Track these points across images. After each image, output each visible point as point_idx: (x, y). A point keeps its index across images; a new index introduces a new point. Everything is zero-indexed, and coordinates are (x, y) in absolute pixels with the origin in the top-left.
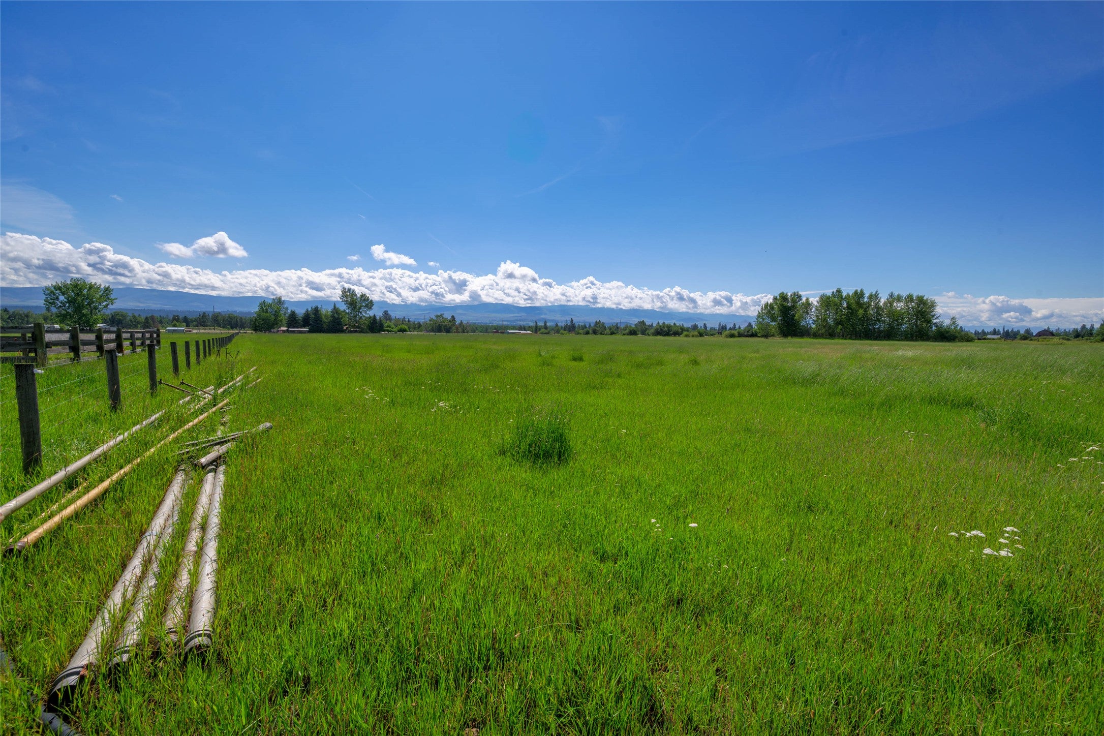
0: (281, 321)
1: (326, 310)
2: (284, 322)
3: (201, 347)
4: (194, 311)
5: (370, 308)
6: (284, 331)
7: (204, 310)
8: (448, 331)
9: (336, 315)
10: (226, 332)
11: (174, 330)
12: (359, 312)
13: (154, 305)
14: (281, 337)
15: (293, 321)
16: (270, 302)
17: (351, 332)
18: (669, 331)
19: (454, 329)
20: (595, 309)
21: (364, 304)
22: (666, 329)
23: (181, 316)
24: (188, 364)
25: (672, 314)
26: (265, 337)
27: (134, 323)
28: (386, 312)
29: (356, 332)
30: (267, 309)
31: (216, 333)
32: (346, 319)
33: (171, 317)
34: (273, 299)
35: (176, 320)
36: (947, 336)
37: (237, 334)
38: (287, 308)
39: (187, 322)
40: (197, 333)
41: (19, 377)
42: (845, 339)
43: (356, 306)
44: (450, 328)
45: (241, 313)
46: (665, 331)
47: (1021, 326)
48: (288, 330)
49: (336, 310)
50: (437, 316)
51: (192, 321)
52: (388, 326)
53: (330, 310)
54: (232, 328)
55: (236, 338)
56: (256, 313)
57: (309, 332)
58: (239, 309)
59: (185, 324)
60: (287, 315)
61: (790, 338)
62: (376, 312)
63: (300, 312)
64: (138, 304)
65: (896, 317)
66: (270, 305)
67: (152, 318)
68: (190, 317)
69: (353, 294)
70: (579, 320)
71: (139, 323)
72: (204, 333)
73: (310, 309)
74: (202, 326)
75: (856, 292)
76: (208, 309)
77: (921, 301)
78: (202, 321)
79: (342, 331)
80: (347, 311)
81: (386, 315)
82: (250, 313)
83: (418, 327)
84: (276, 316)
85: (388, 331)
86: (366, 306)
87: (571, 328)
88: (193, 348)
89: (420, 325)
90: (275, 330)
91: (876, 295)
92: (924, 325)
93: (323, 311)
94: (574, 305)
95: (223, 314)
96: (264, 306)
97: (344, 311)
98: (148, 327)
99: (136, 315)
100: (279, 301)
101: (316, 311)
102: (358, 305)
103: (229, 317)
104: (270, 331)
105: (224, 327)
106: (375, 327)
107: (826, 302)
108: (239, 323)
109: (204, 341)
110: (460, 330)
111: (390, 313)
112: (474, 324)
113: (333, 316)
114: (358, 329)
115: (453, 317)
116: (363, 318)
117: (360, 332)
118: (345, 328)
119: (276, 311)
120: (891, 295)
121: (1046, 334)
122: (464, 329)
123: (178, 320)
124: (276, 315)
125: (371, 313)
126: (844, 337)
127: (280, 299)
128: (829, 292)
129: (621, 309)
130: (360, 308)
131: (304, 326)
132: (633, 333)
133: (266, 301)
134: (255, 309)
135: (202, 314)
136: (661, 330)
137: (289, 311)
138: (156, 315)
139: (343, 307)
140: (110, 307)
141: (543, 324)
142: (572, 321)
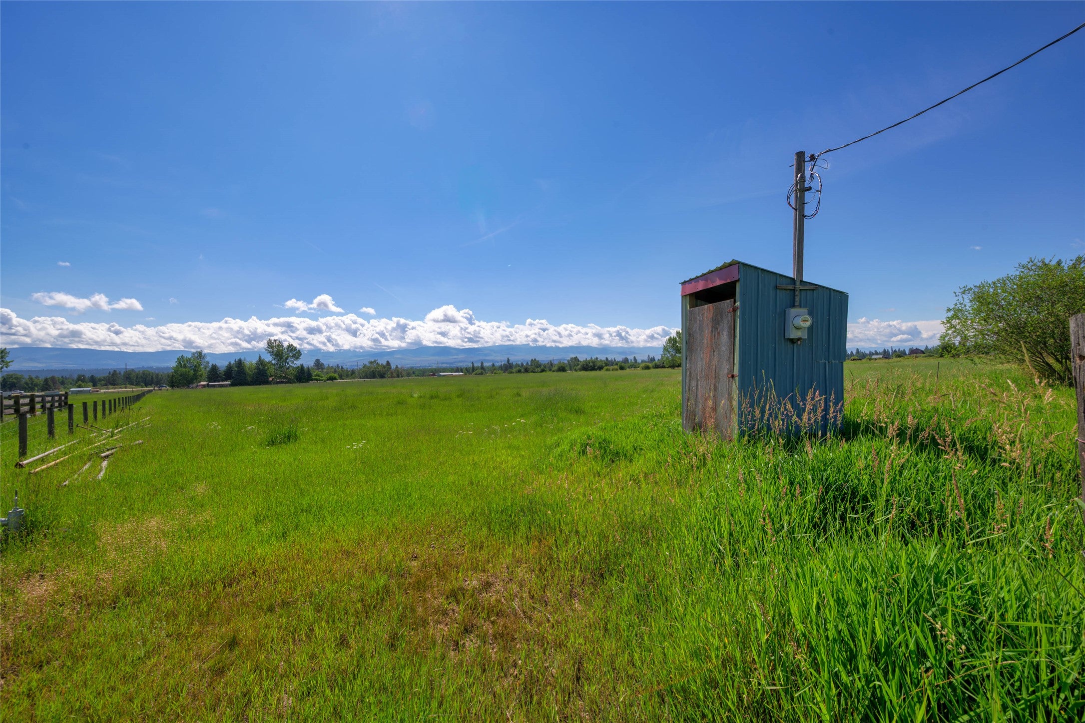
0: (201, 375)
1: (251, 361)
2: (205, 376)
3: (107, 406)
4: (104, 370)
5: (298, 358)
6: (204, 386)
7: (115, 368)
8: (382, 376)
9: (261, 367)
10: (137, 390)
11: (78, 391)
12: (286, 362)
13: (55, 365)
14: (199, 393)
15: (214, 375)
16: (189, 356)
17: (277, 383)
18: (595, 366)
19: (389, 374)
21: (291, 355)
22: (591, 364)
23: (88, 375)
24: (95, 417)
26: (179, 392)
27: (30, 385)
28: (318, 361)
29: (282, 382)
30: (185, 364)
31: (127, 392)
32: (272, 370)
33: (75, 377)
34: (193, 354)
35: (81, 380)
37: (150, 391)
38: (208, 362)
39: (94, 381)
40: (105, 393)
41: (20, 419)
43: (282, 357)
44: (385, 374)
45: (158, 368)
46: (591, 366)
48: (208, 384)
49: (261, 362)
50: (371, 363)
51: (100, 380)
52: (316, 375)
53: (254, 362)
54: (146, 386)
55: (147, 396)
56: (173, 368)
57: (231, 385)
58: (155, 365)
59: (91, 384)
60: (208, 369)
62: (306, 362)
63: (222, 365)
64: (36, 364)
66: (189, 360)
67: (53, 379)
68: (98, 376)
69: (280, 345)
70: (516, 359)
71: (36, 385)
72: (113, 392)
73: (233, 362)
74: (111, 384)
76: (119, 366)
78: (112, 379)
79: (267, 382)
80: (273, 362)
81: (318, 364)
82: (168, 368)
83: (352, 374)
84: (196, 371)
85: (317, 380)
86: (294, 356)
87: (508, 367)
88: (100, 408)
89: (353, 372)
90: (194, 385)
93: (247, 363)
94: (516, 345)
95: (137, 371)
96: (182, 361)
97: (270, 362)
98: (47, 389)
99: (33, 377)
100: (200, 355)
101: (240, 363)
102: (285, 356)
103: (144, 374)
104: (188, 387)
105: (138, 384)
106: (303, 376)
108: (155, 380)
109: (110, 401)
110: (395, 375)
111: (322, 361)
112: (412, 368)
113: (257, 368)
114: (287, 380)
115: (388, 362)
116: (291, 369)
117: (287, 383)
118: (271, 379)
119: (196, 366)
122: (398, 374)
123: (83, 381)
124: (196, 369)
125: (298, 363)
127: (200, 353)
130: (287, 359)
131: (226, 380)
132: (562, 369)
133: (185, 356)
134: (173, 364)
135: (112, 372)
136: (587, 365)
137: (210, 365)
138: (57, 375)
139: (268, 358)
140: (5, 369)
141: (480, 365)
142: (508, 360)
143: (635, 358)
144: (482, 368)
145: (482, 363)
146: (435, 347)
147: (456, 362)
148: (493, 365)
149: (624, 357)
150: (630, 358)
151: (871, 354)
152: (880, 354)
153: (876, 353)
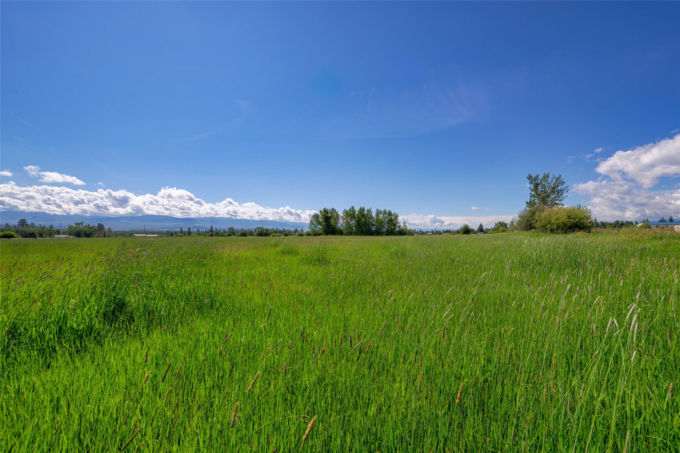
18: (267, 233)
20: (236, 219)
22: (265, 232)
25: (286, 223)
36: (402, 233)
42: (357, 235)
46: (263, 233)
47: (441, 229)
61: (329, 235)
65: (381, 223)
75: (361, 208)
77: (390, 214)
91: (370, 210)
92: (392, 227)
94: (220, 218)
107: (347, 213)
120: (377, 210)
121: (448, 232)
126: (356, 234)
128: (348, 209)
129: (254, 220)
132: (244, 234)
136: (262, 232)
141: (187, 230)
142: (212, 227)
143: (302, 229)
144: (181, 232)
145: (189, 229)
146: (158, 216)
147: (175, 228)
148: (198, 230)
149: (295, 229)
150: (299, 229)
151: (426, 232)
152: (430, 232)
153: (429, 232)
